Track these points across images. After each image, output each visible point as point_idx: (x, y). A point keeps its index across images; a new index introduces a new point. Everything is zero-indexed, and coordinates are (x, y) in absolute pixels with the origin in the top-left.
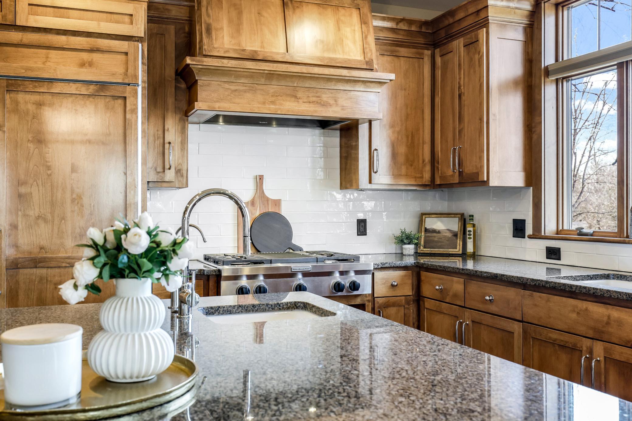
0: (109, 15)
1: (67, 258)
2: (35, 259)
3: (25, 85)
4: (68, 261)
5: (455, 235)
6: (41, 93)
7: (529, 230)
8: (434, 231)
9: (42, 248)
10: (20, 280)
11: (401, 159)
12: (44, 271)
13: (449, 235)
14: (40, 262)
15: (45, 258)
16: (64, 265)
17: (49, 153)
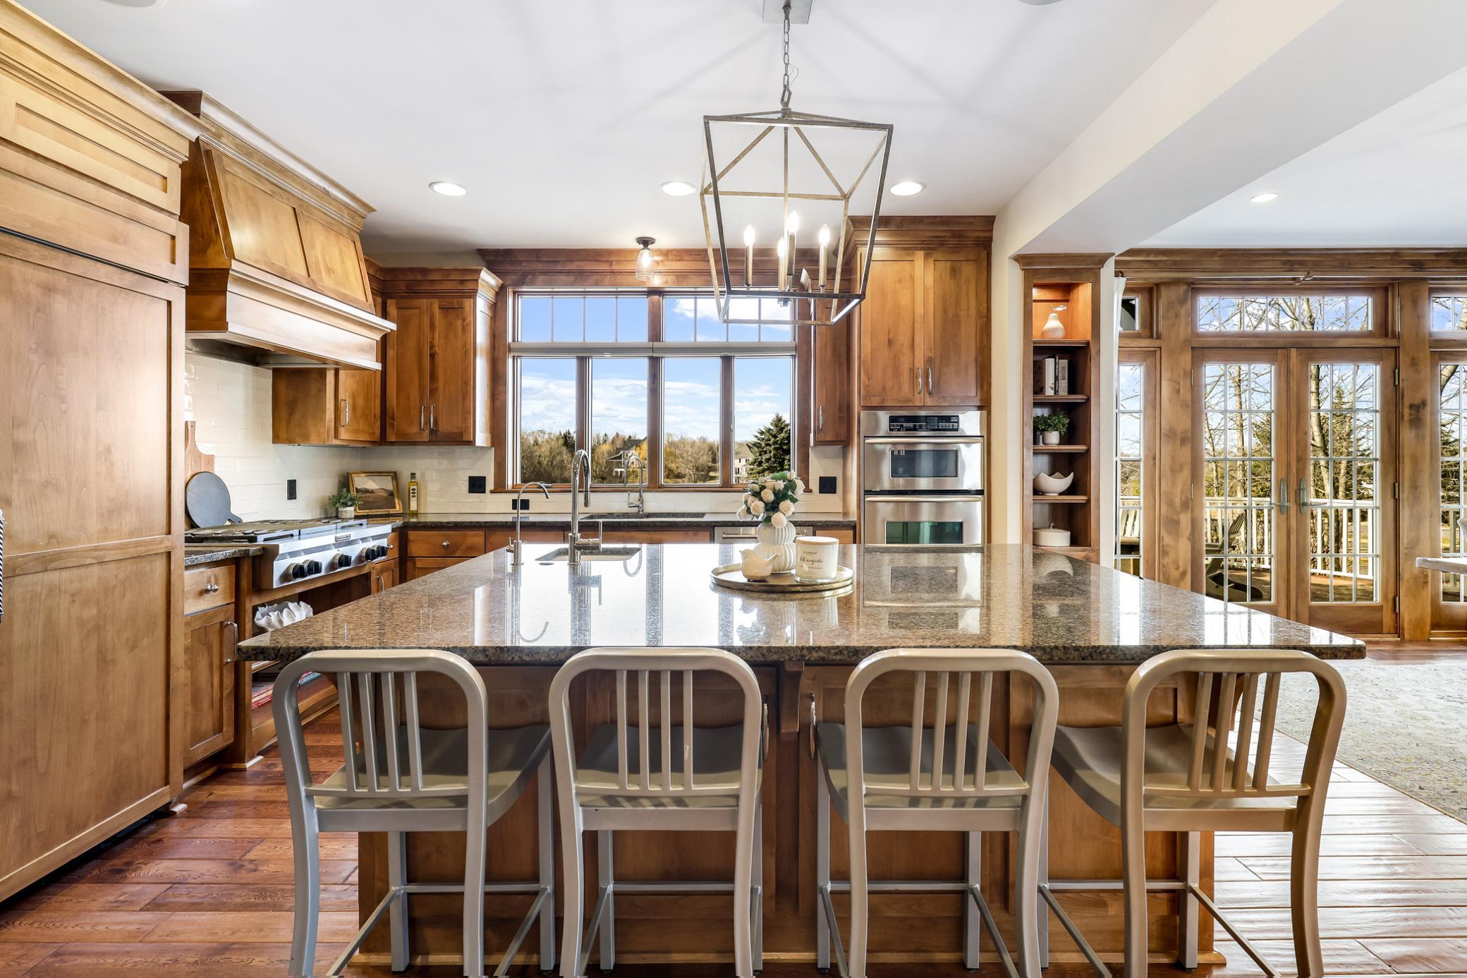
0: (135, 167)
1: (92, 550)
2: (44, 557)
3: (27, 251)
4: (96, 554)
5: (391, 494)
6: (51, 270)
7: (490, 485)
8: (367, 491)
9: (52, 536)
10: (16, 596)
11: (359, 412)
12: (54, 577)
13: (385, 494)
14: (52, 561)
15: (59, 553)
16: (89, 561)
17: (62, 375)
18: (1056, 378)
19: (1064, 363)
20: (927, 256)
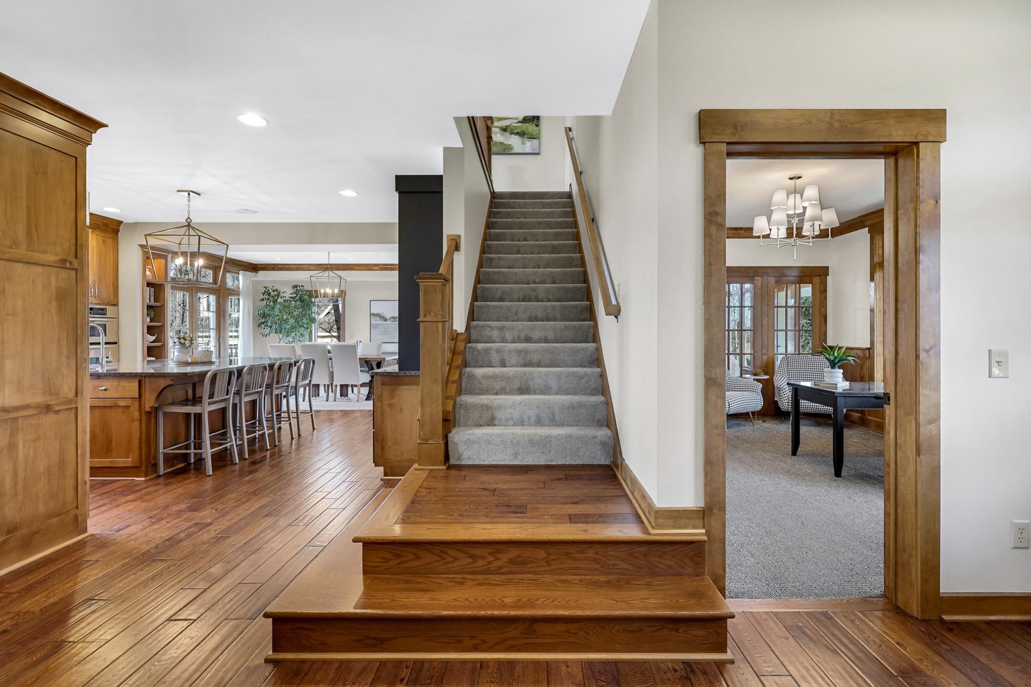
18: (150, 295)
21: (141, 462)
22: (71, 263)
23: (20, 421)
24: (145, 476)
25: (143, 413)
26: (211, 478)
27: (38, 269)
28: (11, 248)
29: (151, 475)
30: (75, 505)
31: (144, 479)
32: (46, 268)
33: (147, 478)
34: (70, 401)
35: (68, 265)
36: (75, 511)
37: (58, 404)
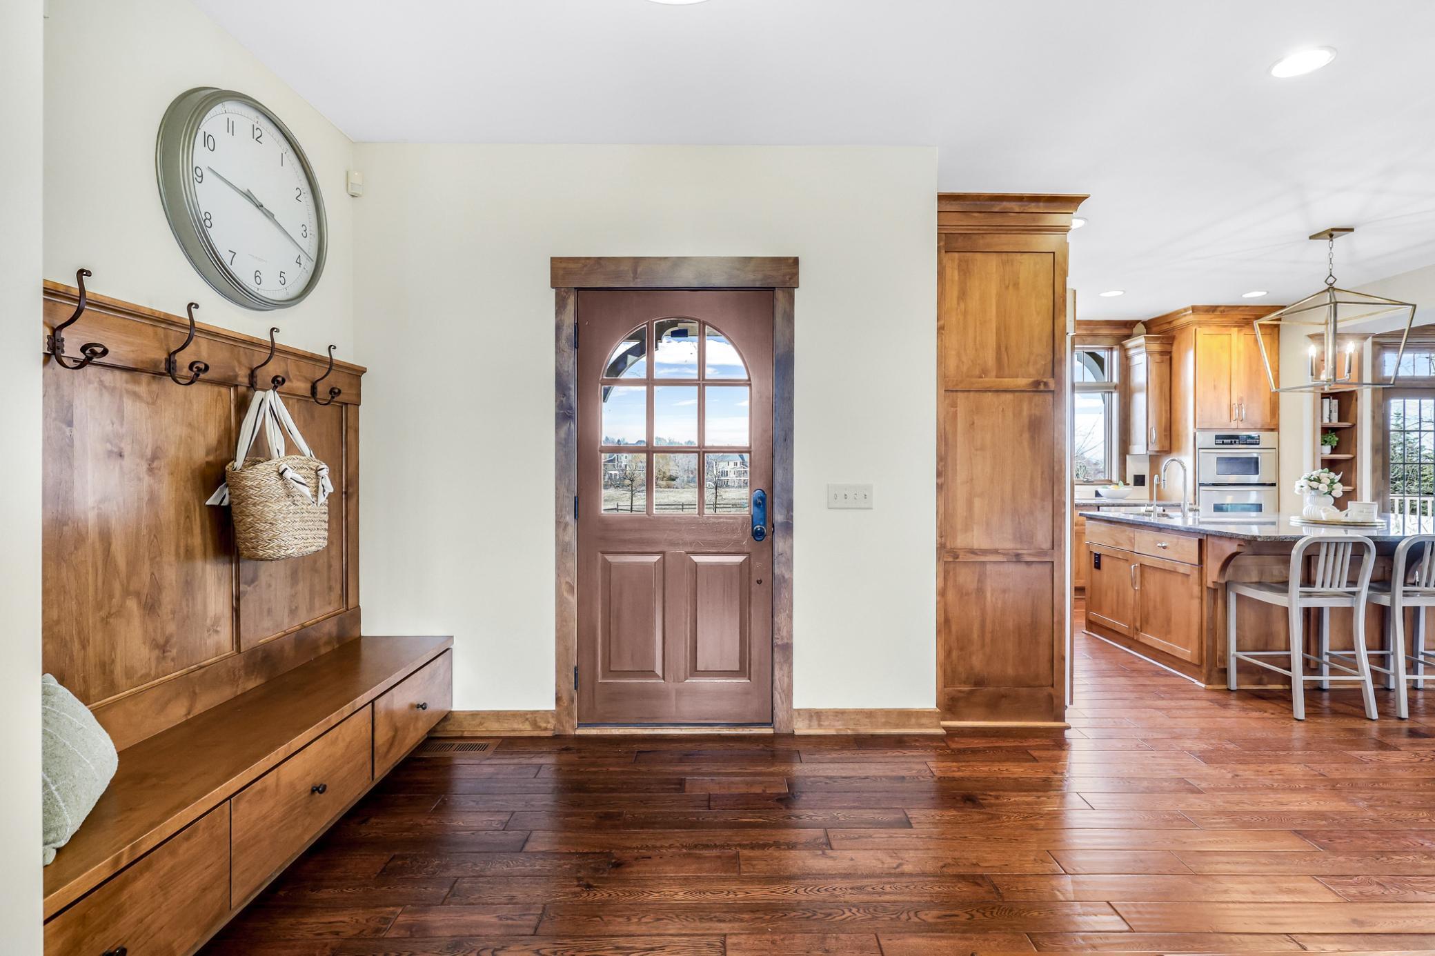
18: (1330, 411)
19: (1335, 402)
20: (1239, 331)
21: (1201, 660)
22: (1046, 384)
23: (989, 567)
24: (1208, 682)
25: (1205, 588)
26: (1302, 724)
27: (1009, 396)
28: (981, 377)
29: (1219, 684)
30: (1050, 683)
31: (1203, 686)
32: (1017, 394)
33: (1210, 687)
34: (1045, 553)
35: (1042, 387)
36: (1050, 690)
37: (1030, 554)
